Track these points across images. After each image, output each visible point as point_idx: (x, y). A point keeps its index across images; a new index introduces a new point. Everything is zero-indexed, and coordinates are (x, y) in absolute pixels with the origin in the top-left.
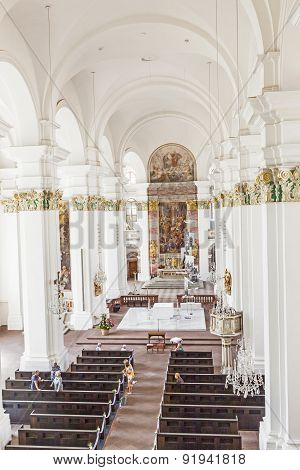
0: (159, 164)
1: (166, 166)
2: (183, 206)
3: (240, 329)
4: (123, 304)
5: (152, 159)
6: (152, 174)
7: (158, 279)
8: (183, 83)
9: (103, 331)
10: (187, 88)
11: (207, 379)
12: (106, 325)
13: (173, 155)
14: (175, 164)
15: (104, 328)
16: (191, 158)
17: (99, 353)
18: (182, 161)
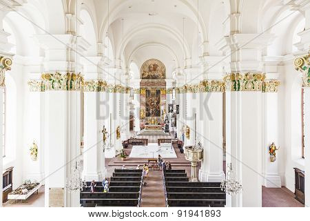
0: (147, 69)
1: (150, 71)
2: (158, 92)
3: (202, 157)
4: (129, 143)
5: (143, 67)
6: (143, 75)
7: (145, 130)
8: (169, 29)
9: (122, 158)
10: (171, 32)
11: (186, 184)
12: (124, 155)
13: (154, 65)
14: (155, 70)
15: (124, 157)
16: (163, 67)
17: (124, 171)
18: (158, 68)
